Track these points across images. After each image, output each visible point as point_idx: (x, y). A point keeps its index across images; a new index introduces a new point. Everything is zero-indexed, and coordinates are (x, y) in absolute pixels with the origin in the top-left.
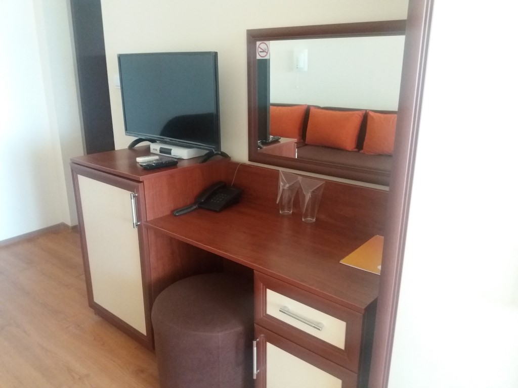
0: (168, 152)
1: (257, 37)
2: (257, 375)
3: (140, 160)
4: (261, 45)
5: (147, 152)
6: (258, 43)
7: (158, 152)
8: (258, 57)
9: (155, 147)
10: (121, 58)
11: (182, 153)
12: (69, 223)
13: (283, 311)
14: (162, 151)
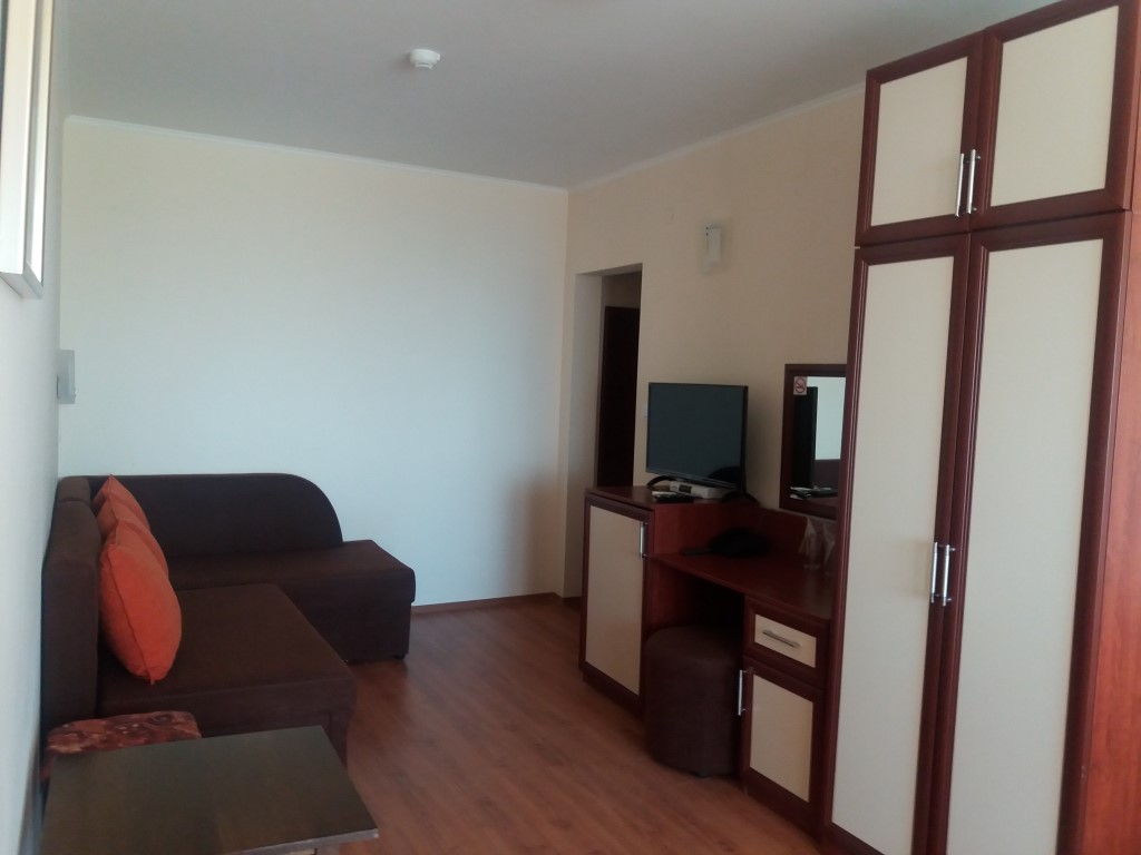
0: (689, 490)
1: (795, 371)
2: (742, 713)
3: (655, 493)
4: (799, 380)
5: (667, 489)
6: (796, 378)
7: (677, 490)
8: (795, 393)
9: (675, 485)
10: (652, 386)
11: (703, 492)
12: (561, 593)
13: (768, 634)
14: (682, 488)
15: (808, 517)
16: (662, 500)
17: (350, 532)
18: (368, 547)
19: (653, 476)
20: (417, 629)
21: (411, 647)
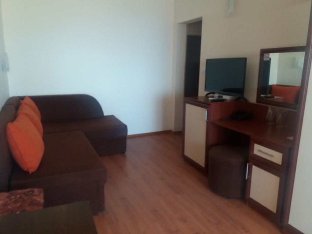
0: (222, 97)
1: (265, 52)
2: (248, 178)
3: (210, 99)
4: (266, 55)
5: (213, 97)
6: (265, 54)
8: (264, 60)
11: (227, 98)
12: (173, 130)
13: (260, 151)
14: (219, 96)
15: (269, 106)
16: (213, 101)
17: (106, 113)
18: (112, 117)
19: (207, 92)
20: (129, 142)
21: (128, 149)
